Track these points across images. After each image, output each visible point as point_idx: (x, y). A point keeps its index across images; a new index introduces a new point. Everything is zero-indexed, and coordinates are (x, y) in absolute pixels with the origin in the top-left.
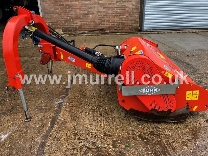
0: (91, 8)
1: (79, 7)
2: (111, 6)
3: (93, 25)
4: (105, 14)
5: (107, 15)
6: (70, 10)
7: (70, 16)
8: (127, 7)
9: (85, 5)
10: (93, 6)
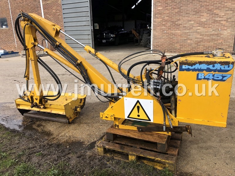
0: (189, 35)
1: (181, 34)
2: (207, 33)
3: (190, 48)
4: (201, 40)
5: (203, 41)
6: (173, 36)
7: (172, 41)
8: (222, 34)
9: (185, 33)
10: (192, 34)
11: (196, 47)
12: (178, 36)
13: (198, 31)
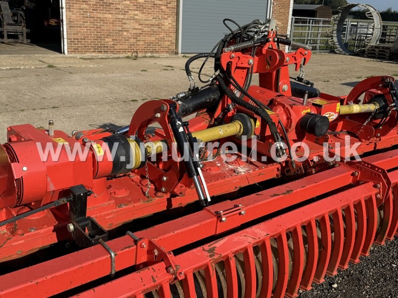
0: (125, 24)
1: (113, 21)
2: (147, 22)
3: (127, 45)
4: (140, 32)
5: (143, 34)
6: (102, 24)
8: (163, 25)
9: (120, 20)
10: (128, 22)
11: (135, 43)
12: (110, 23)
13: (136, 17)
